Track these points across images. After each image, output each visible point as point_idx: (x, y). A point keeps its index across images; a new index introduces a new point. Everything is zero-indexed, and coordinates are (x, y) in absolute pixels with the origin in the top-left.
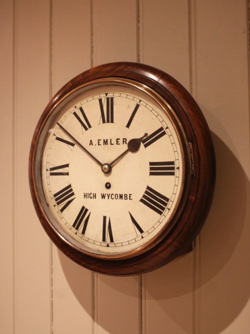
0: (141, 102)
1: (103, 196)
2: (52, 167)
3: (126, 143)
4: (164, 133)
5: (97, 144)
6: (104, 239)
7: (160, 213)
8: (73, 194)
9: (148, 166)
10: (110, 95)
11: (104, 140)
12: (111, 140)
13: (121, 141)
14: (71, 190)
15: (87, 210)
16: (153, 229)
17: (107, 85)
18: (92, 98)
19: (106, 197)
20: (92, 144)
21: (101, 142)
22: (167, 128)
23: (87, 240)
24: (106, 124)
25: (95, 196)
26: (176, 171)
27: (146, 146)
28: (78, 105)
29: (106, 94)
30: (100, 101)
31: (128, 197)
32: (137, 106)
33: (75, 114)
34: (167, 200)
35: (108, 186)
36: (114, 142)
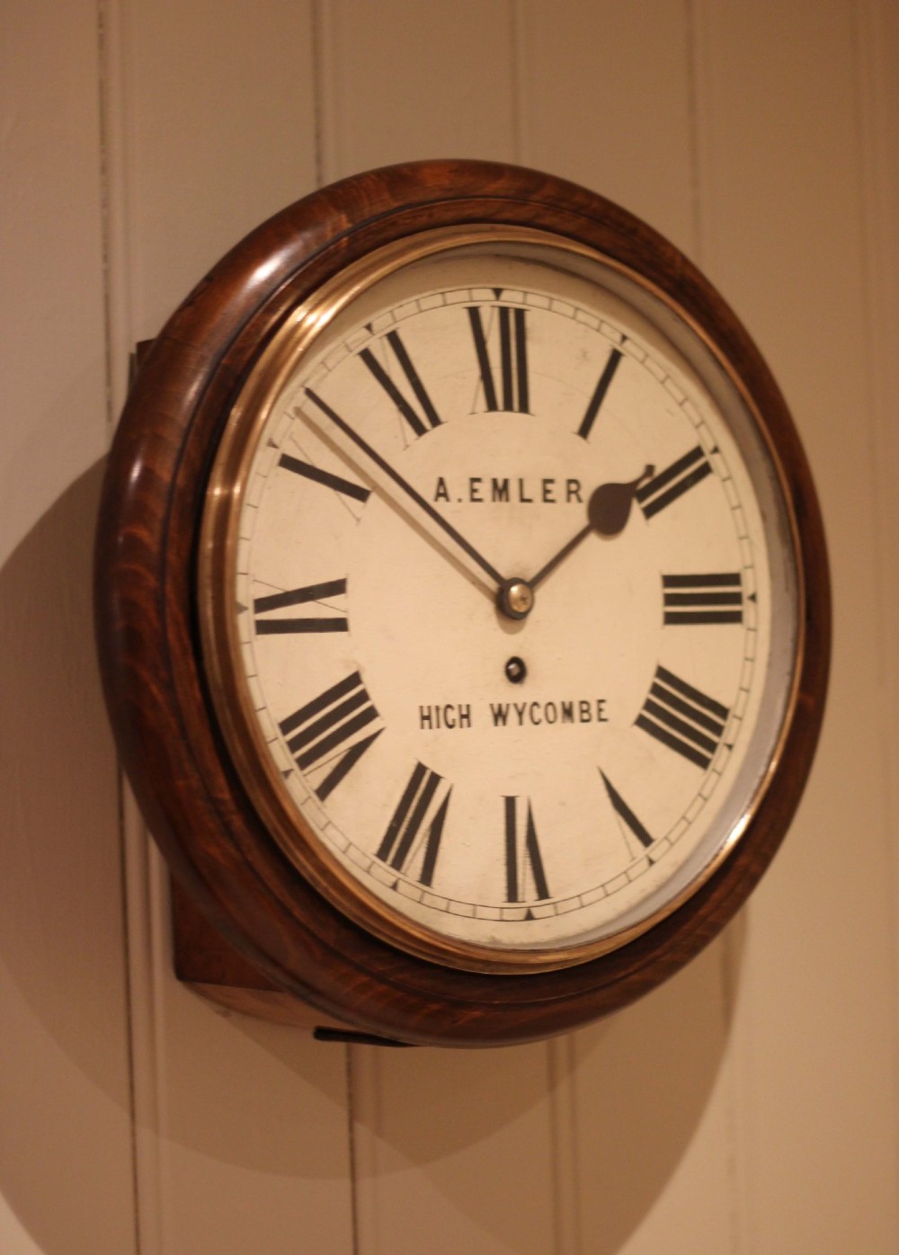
0: (627, 344)
1: (500, 715)
2: (264, 592)
3: (580, 500)
4: (705, 470)
5: (466, 496)
6: (512, 894)
7: (703, 762)
8: (371, 714)
9: (658, 591)
10: (512, 298)
11: (495, 481)
12: (521, 482)
13: (558, 490)
14: (363, 697)
15: (435, 779)
16: (684, 824)
17: (498, 256)
18: (438, 300)
19: (512, 716)
20: (445, 495)
21: (485, 490)
22: (716, 450)
23: (443, 905)
24: (501, 416)
25: (467, 716)
26: (746, 608)
27: (650, 512)
28: (383, 321)
29: (498, 292)
30: (474, 314)
31: (594, 710)
32: (615, 357)
33: (367, 356)
34: (723, 712)
35: (516, 671)
36: (534, 490)
